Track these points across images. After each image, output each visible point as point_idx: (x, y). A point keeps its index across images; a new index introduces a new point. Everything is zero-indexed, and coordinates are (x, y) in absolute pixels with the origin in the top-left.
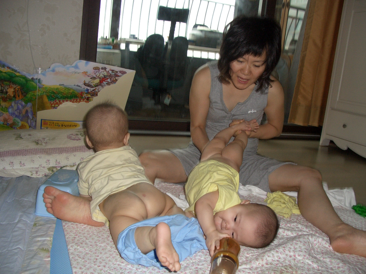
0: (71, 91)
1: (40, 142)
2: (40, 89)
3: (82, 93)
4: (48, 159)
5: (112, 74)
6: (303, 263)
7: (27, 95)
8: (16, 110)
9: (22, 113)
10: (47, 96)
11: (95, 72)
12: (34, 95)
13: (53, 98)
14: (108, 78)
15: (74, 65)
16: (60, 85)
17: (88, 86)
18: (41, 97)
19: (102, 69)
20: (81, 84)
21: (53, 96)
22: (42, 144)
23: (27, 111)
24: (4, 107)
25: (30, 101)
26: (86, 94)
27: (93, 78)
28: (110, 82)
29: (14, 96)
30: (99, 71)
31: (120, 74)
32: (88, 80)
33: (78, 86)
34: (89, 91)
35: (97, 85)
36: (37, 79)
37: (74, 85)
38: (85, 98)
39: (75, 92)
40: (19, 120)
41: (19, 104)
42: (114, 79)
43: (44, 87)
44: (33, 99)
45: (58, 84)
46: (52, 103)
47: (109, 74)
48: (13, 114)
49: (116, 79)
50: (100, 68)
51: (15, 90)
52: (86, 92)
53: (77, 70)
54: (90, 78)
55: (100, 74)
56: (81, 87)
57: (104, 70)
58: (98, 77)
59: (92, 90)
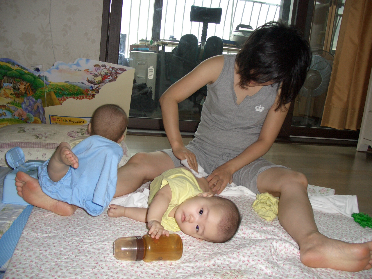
0: (77, 88)
1: (40, 137)
2: (47, 86)
3: (87, 90)
4: (45, 153)
5: (112, 71)
6: (255, 267)
7: (37, 92)
8: (28, 106)
9: (34, 108)
10: (55, 93)
11: (96, 70)
12: (42, 92)
13: (61, 94)
14: (109, 76)
15: (75, 62)
16: (66, 82)
17: (92, 83)
18: (49, 94)
19: (102, 66)
20: (85, 81)
21: (61, 93)
22: (41, 138)
23: (38, 107)
24: (18, 103)
25: (40, 97)
26: (91, 91)
27: (95, 76)
28: (112, 79)
29: (25, 93)
30: (100, 68)
31: (120, 72)
32: (91, 77)
33: (82, 83)
34: (93, 88)
35: (100, 83)
36: (43, 76)
37: (79, 82)
38: (91, 95)
39: (80, 89)
40: (32, 116)
41: (30, 100)
42: (116, 76)
43: (51, 83)
44: (42, 95)
45: (64, 82)
46: (60, 99)
47: (110, 72)
48: (26, 109)
49: (117, 76)
50: (101, 65)
51: (26, 87)
52: (91, 89)
53: (79, 68)
54: (93, 76)
55: (101, 72)
56: (85, 84)
57: (105, 68)
58: (100, 74)
59: (96, 87)
